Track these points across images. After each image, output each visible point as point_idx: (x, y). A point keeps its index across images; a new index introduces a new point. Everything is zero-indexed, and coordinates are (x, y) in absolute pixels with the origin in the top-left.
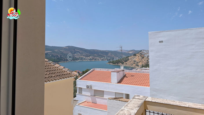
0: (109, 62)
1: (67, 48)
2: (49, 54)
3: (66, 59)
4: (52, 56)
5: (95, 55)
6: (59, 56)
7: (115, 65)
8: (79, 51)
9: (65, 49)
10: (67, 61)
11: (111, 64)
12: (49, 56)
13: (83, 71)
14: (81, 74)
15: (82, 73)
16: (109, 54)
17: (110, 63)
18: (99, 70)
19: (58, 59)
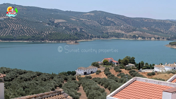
1: (92, 14)
2: (61, 24)
3: (90, 35)
4: (67, 28)
5: (145, 28)
6: (78, 29)
8: (113, 20)
9: (88, 16)
10: (91, 39)
12: (61, 28)
13: (120, 60)
14: (116, 65)
15: (117, 63)
16: (173, 28)
17: (172, 45)
18: (144, 81)
19: (76, 34)
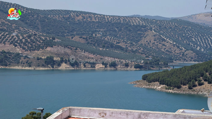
0: (145, 78)
7: (176, 91)
11: (159, 87)
16: (150, 37)
17: (150, 82)
18: (96, 116)
